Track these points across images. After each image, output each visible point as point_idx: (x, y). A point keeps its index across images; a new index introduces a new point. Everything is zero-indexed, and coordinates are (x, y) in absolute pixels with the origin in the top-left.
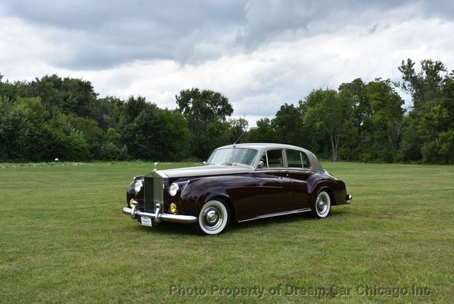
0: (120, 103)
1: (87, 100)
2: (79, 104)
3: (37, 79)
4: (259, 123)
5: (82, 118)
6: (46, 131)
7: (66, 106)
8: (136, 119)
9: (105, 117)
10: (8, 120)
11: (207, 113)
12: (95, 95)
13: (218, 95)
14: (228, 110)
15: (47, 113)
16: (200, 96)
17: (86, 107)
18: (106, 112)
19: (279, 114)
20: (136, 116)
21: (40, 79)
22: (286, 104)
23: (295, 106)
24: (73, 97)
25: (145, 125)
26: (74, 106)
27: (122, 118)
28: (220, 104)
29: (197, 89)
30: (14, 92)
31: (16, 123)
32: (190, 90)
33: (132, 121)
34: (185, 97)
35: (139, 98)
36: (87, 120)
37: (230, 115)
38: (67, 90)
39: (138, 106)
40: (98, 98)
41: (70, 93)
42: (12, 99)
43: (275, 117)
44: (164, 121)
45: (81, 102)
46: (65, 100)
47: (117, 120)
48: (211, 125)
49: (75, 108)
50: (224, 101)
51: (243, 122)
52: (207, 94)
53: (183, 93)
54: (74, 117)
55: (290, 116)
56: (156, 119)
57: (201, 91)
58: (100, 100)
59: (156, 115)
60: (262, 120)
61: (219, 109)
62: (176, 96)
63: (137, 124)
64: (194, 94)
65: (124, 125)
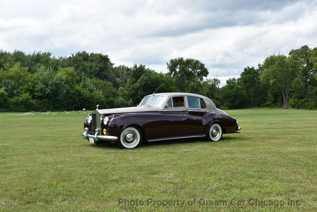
0: (128, 70)
1: (106, 68)
2: (100, 71)
3: (73, 55)
4: (228, 82)
5: (102, 81)
6: (77, 91)
7: (92, 72)
8: (139, 81)
9: (117, 79)
10: (52, 84)
11: (190, 75)
12: (112, 64)
13: (197, 62)
14: (205, 72)
15: (78, 78)
16: (184, 63)
17: (106, 73)
18: (118, 76)
19: (243, 74)
20: (139, 78)
21: (74, 55)
22: (248, 67)
23: (255, 69)
24: (96, 66)
25: (145, 85)
26: (97, 72)
27: (129, 80)
28: (199, 69)
29: (182, 58)
30: (57, 64)
31: (57, 85)
32: (177, 59)
33: (136, 82)
34: (174, 64)
35: (141, 66)
36: (105, 82)
37: (206, 76)
38: (92, 61)
39: (140, 71)
40: (114, 66)
41: (94, 64)
42: (56, 69)
43: (240, 77)
44: (158, 82)
45: (101, 70)
46: (91, 69)
47: (126, 82)
48: (192, 83)
49: (98, 74)
50: (202, 66)
51: (217, 81)
52: (189, 62)
53: (172, 61)
54: (96, 80)
55: (251, 76)
56: (153, 80)
57: (185, 59)
58: (115, 68)
59: (153, 77)
60: (230, 80)
61: (198, 72)
62: (167, 64)
63: (139, 84)
64: (180, 61)
65: (130, 85)
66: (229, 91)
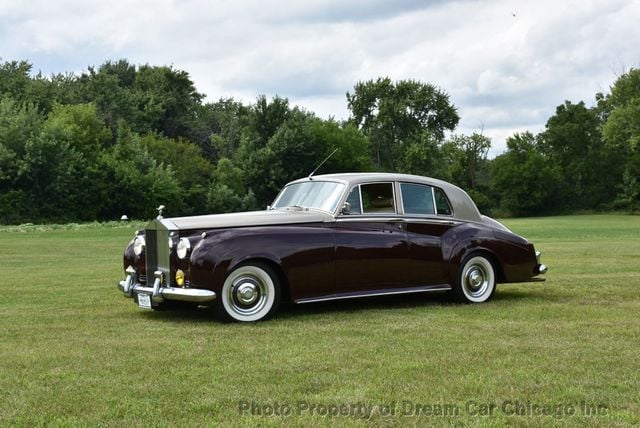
0: (243, 111)
1: (182, 106)
2: (167, 114)
3: (91, 69)
4: (511, 143)
5: (171, 142)
6: (104, 167)
7: (144, 118)
8: (271, 141)
9: (214, 137)
10: (35, 148)
11: (408, 126)
12: (198, 97)
13: (428, 90)
14: (449, 118)
15: (106, 132)
16: (393, 92)
17: (182, 120)
18: (217, 130)
19: (553, 122)
20: (271, 134)
21: (96, 71)
22: (568, 103)
23: (588, 106)
24: (155, 102)
25: (289, 152)
26: (158, 118)
27: (244, 139)
28: (432, 108)
29: (387, 80)
30: (49, 95)
31: (50, 152)
32: (375, 82)
33: (263, 144)
34: (364, 97)
35: (277, 101)
36: (180, 144)
37: (452, 128)
38: (144, 88)
39: (274, 116)
40: (204, 102)
41: (150, 95)
43: (544, 130)
44: (324, 143)
45: (171, 111)
46: (141, 108)
47: (237, 144)
48: (415, 148)
49: (160, 122)
50: (441, 102)
51: (481, 142)
52: (406, 90)
53: (360, 89)
54: (157, 139)
55: (576, 126)
56: (308, 139)
57: (394, 83)
58: (208, 106)
59: (308, 131)
60: (517, 137)
61: (431, 118)
62: (348, 95)
63: (272, 149)
64: (382, 89)
65: (249, 152)
66: (516, 168)
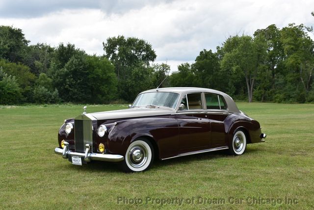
0: (50, 50)
1: (19, 47)
2: (11, 50)
4: (180, 68)
5: (15, 64)
8: (66, 65)
9: (37, 63)
11: (132, 59)
12: (26, 42)
13: (142, 42)
14: (152, 56)
16: (125, 43)
17: (18, 53)
18: (38, 59)
19: (198, 59)
20: (66, 62)
22: (205, 50)
23: (213, 52)
24: (4, 44)
25: (75, 71)
26: (5, 52)
27: (53, 64)
28: (144, 51)
29: (122, 37)
32: (116, 38)
33: (62, 66)
34: (112, 44)
35: (69, 46)
36: (19, 66)
37: (153, 60)
39: (68, 53)
40: (29, 44)
43: (194, 62)
44: (93, 67)
47: (48, 66)
48: (136, 70)
49: (7, 54)
50: (148, 48)
51: (165, 67)
52: (131, 42)
53: (109, 41)
54: (6, 63)
55: (208, 61)
56: (85, 64)
57: (126, 38)
58: (32, 47)
59: (85, 61)
60: (183, 65)
61: (143, 55)
62: (103, 43)
63: (68, 69)
64: (120, 41)
65: (55, 70)
66: (182, 79)
